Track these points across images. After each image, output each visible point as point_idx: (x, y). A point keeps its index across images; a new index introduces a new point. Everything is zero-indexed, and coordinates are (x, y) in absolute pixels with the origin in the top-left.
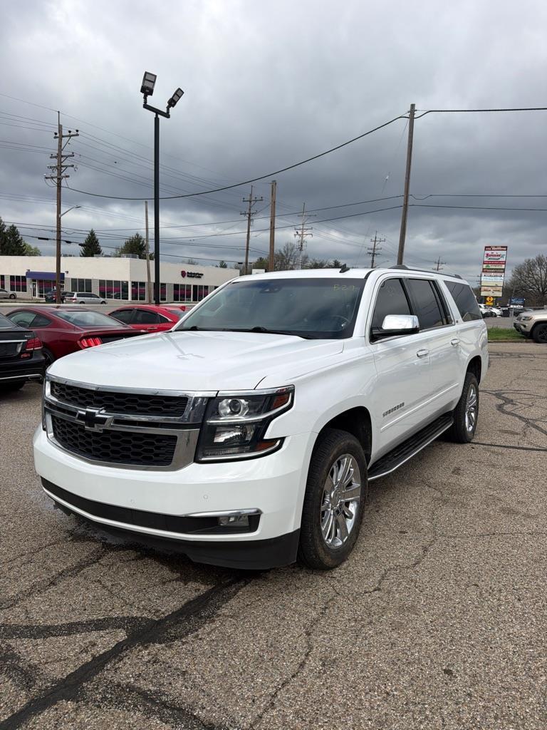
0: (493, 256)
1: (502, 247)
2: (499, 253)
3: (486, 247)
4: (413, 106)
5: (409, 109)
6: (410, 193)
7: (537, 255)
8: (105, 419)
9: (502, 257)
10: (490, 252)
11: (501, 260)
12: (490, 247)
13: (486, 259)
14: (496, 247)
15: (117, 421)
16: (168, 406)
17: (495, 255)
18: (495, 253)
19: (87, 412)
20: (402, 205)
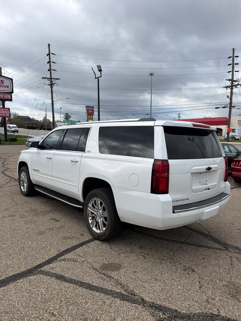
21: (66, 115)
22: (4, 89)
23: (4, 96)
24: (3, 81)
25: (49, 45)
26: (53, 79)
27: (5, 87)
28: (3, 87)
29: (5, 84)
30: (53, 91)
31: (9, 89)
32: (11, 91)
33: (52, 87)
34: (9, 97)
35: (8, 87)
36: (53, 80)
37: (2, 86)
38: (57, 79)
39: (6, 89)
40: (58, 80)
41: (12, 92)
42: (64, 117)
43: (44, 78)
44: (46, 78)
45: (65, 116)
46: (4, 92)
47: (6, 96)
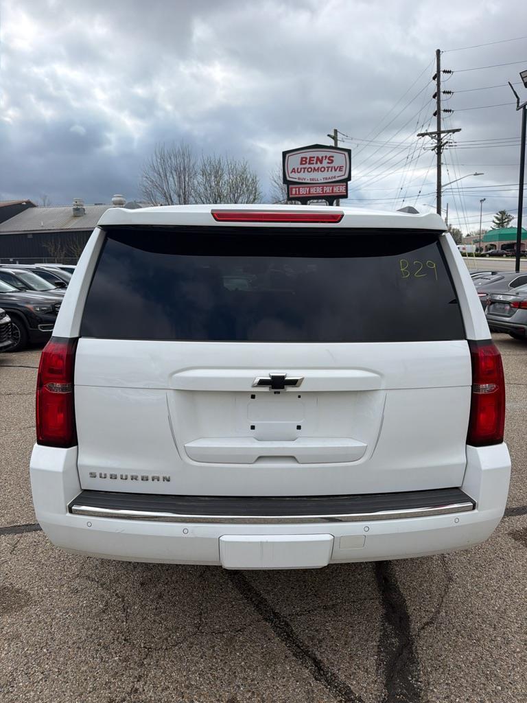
21: (499, 217)
22: (334, 173)
23: (333, 189)
24: (333, 157)
25: (438, 52)
26: (444, 132)
27: (336, 170)
28: (331, 171)
29: (335, 164)
30: (442, 162)
31: (342, 173)
32: (346, 176)
33: (439, 154)
34: (342, 189)
35: (340, 169)
36: (442, 135)
37: (330, 169)
38: (454, 131)
39: (338, 173)
40: (456, 133)
41: (349, 178)
42: (495, 220)
43: (423, 135)
44: (426, 134)
45: (497, 218)
46: (334, 180)
47: (336, 189)
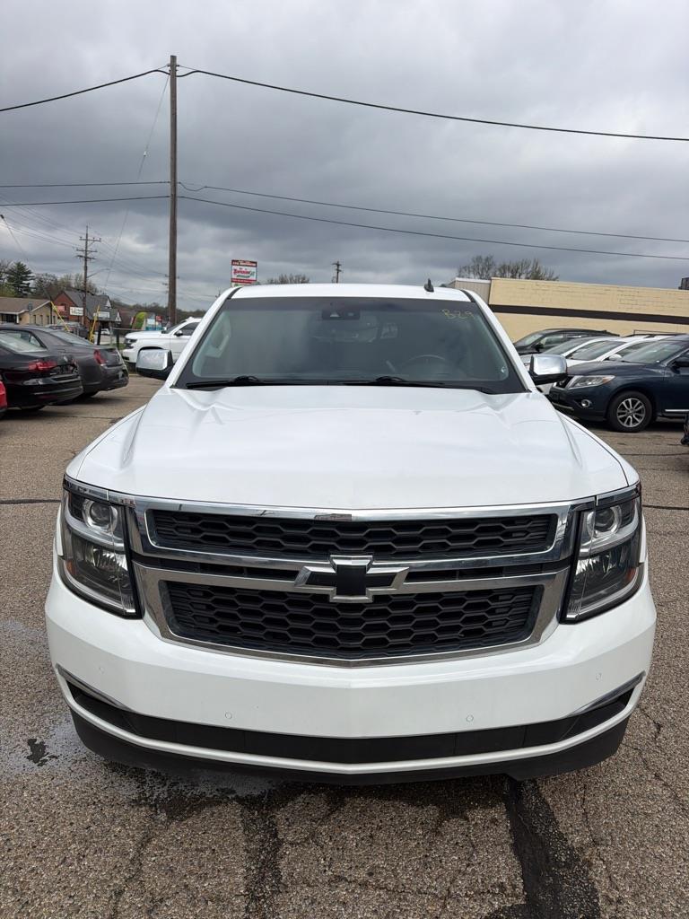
0: (242, 272)
1: (251, 262)
2: (249, 269)
3: (233, 261)
4: (173, 58)
5: (169, 62)
6: (178, 180)
7: (280, 275)
8: (394, 575)
9: (252, 274)
10: (238, 268)
11: (251, 278)
12: (237, 261)
13: (234, 277)
14: (244, 262)
15: (412, 576)
16: (508, 535)
17: (244, 272)
18: (244, 269)
19: (339, 568)
20: (169, 195)
